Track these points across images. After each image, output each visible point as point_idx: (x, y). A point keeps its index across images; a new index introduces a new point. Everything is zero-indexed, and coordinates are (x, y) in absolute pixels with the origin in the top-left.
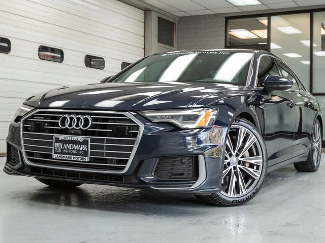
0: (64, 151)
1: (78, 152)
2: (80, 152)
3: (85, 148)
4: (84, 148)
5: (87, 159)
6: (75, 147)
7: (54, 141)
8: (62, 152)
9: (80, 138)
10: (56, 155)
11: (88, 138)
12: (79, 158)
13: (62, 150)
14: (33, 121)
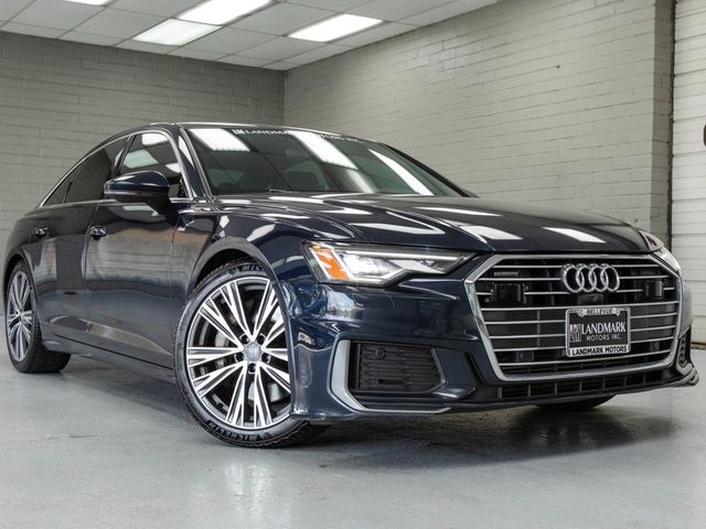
0: (588, 338)
1: (611, 337)
2: (615, 337)
3: (623, 327)
4: (620, 327)
5: (628, 348)
6: (607, 327)
7: (567, 321)
8: (584, 342)
9: (615, 310)
10: (575, 349)
11: (627, 307)
12: (615, 349)
13: (584, 337)
14: (496, 282)
